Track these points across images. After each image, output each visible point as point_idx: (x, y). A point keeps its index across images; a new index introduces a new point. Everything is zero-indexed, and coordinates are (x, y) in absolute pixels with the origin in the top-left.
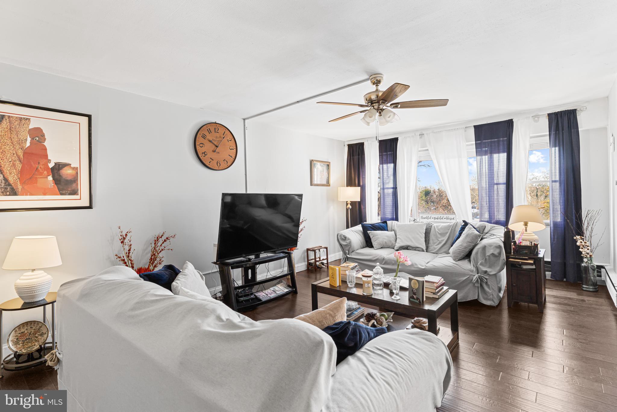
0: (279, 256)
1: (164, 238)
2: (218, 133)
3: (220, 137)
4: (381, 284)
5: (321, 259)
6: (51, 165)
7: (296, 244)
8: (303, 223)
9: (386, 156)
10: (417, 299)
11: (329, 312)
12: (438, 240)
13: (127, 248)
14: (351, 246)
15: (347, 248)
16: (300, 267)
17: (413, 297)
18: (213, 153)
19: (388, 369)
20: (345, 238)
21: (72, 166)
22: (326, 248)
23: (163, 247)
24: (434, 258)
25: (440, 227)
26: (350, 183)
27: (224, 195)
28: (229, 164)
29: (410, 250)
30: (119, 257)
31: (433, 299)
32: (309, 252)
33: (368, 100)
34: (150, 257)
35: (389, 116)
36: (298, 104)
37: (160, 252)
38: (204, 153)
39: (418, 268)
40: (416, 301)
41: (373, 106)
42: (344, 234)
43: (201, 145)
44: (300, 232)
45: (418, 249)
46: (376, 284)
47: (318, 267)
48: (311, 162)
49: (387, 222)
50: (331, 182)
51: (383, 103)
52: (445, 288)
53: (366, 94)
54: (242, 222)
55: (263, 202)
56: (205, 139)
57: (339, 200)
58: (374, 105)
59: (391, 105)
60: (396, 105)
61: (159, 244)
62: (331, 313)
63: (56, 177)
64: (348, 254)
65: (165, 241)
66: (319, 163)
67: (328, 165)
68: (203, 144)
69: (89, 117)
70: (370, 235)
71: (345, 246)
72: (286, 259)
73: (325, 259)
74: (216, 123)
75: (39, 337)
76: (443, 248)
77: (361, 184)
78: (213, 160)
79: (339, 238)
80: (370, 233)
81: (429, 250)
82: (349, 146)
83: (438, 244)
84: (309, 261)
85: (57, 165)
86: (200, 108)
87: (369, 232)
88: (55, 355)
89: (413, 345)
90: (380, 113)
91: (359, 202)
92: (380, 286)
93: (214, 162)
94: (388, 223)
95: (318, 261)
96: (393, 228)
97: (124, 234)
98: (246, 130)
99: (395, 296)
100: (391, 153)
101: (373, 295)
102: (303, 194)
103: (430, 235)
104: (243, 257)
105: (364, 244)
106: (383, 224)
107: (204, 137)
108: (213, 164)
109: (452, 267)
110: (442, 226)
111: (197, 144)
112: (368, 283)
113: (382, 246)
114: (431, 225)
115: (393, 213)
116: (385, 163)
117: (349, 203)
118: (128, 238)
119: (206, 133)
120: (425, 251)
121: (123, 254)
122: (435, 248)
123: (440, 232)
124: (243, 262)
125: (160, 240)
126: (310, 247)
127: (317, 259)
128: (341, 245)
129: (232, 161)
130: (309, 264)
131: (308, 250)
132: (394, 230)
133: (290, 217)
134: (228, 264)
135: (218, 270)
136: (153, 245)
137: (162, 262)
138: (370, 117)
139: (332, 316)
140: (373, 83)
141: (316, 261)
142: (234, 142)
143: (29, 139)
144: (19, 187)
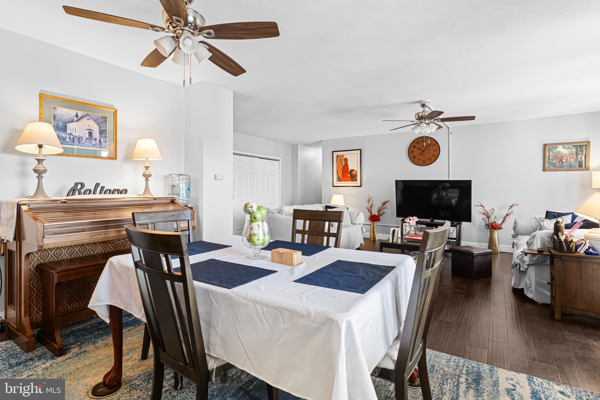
3: (426, 145)
6: (349, 171)
18: (420, 155)
21: (355, 170)
28: (433, 160)
63: (351, 175)
68: (413, 151)
69: (361, 150)
74: (423, 137)
97: (370, 198)
108: (420, 162)
111: (410, 152)
119: (417, 144)
142: (438, 146)
143: (344, 162)
144: (342, 179)
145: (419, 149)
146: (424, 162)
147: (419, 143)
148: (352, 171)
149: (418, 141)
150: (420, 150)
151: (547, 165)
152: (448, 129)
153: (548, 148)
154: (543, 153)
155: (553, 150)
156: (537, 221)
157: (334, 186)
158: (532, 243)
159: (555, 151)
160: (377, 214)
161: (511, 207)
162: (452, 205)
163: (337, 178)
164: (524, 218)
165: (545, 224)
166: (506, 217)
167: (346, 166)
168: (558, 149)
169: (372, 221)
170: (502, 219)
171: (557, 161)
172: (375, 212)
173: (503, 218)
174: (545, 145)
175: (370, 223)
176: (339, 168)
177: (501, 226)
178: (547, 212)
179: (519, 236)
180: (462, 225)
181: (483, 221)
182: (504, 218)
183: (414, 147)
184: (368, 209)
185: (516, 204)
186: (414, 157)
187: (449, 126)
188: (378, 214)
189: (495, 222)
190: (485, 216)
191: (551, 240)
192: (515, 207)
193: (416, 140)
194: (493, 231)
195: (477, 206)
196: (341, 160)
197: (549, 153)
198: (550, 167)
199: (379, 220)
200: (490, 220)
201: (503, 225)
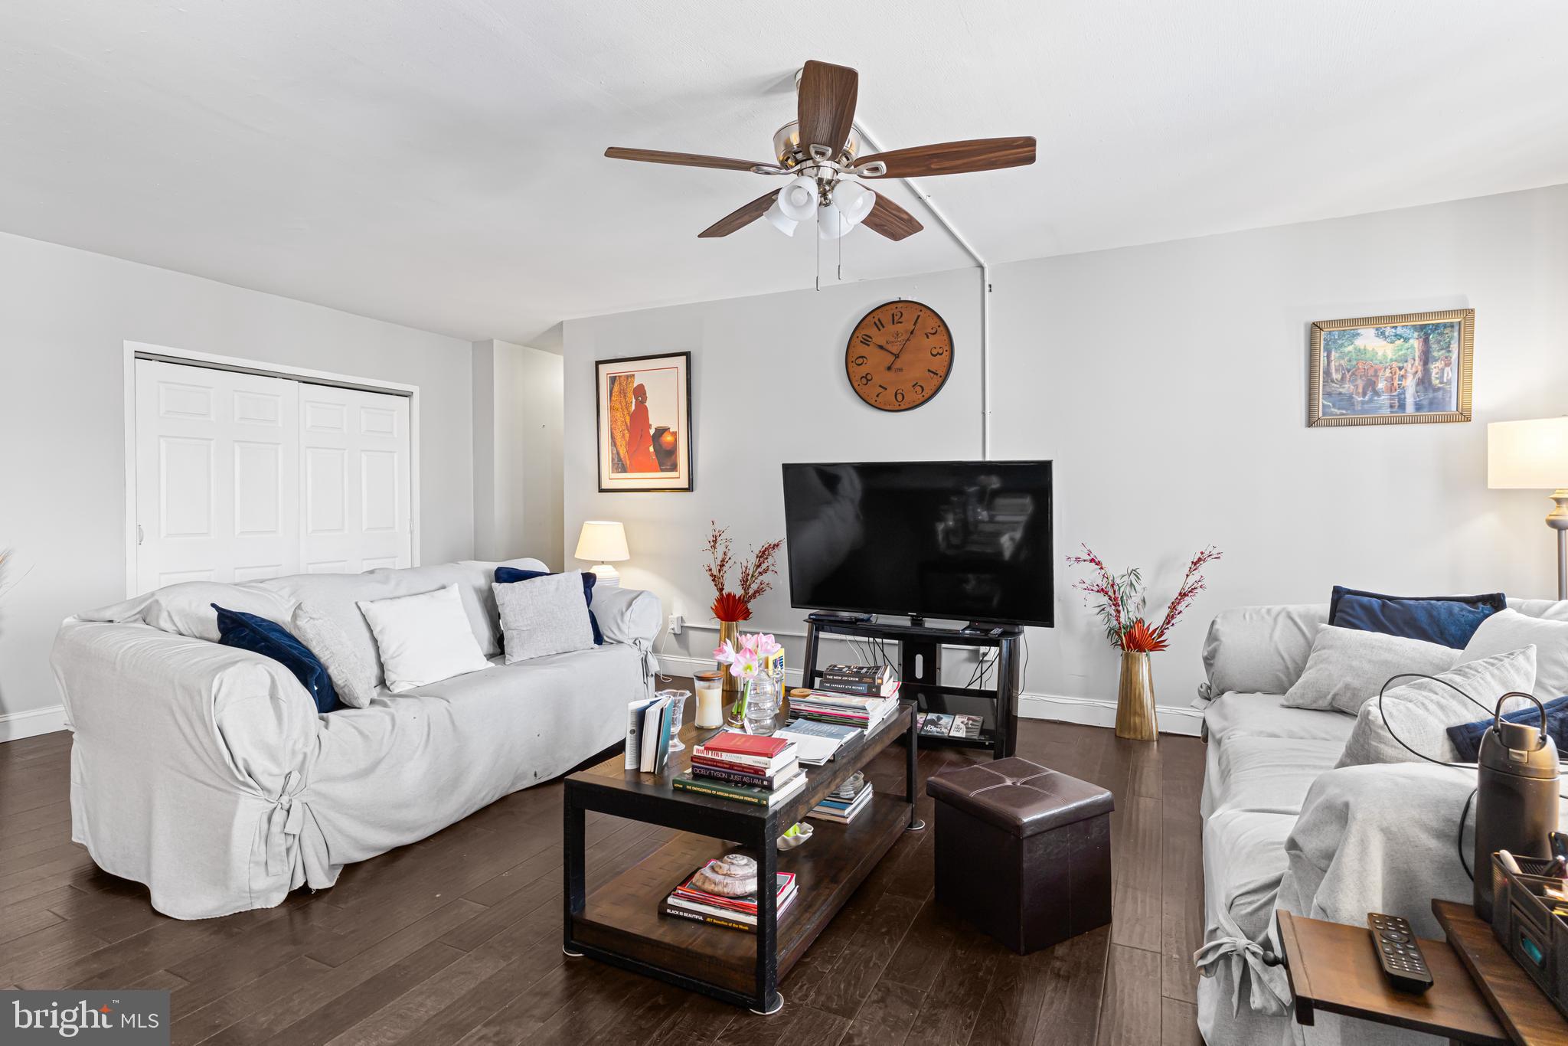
2: (901, 323)
3: (905, 331)
6: (652, 431)
18: (886, 372)
21: (671, 430)
28: (929, 391)
56: (868, 345)
63: (657, 447)
68: (862, 357)
69: (688, 355)
74: (900, 302)
85: (657, 431)
93: (890, 394)
97: (718, 532)
108: (888, 399)
111: (852, 359)
119: (873, 332)
129: (938, 384)
142: (946, 337)
143: (634, 401)
144: (628, 463)
145: (881, 347)
146: (900, 397)
147: (883, 327)
148: (660, 432)
149: (879, 320)
150: (886, 352)
151: (1321, 401)
152: (979, 270)
153: (1325, 340)
154: (1308, 355)
155: (1342, 345)
156: (1296, 630)
157: (601, 491)
158: (1329, 856)
159: (1351, 348)
160: (738, 592)
161: (1195, 564)
162: (1000, 553)
163: (613, 459)
164: (1247, 616)
165: (1391, 714)
166: (1179, 603)
167: (640, 415)
168: (1359, 342)
169: (722, 619)
170: (1165, 611)
171: (1357, 387)
172: (733, 587)
173: (1169, 604)
174: (1315, 327)
175: (716, 624)
176: (619, 423)
177: (1160, 636)
178: (1339, 594)
179: (1227, 696)
180: (1021, 637)
181: (1101, 617)
182: (1173, 607)
183: (866, 341)
184: (712, 575)
185: (1214, 552)
186: (868, 380)
187: (982, 260)
188: (743, 592)
189: (1140, 621)
190: (1107, 598)
191: (1453, 852)
192: (1210, 562)
193: (872, 316)
194: (1133, 657)
195: (1078, 560)
196: (623, 393)
197: (1328, 357)
198: (1333, 410)
199: (746, 615)
200: (1122, 614)
201: (1167, 635)
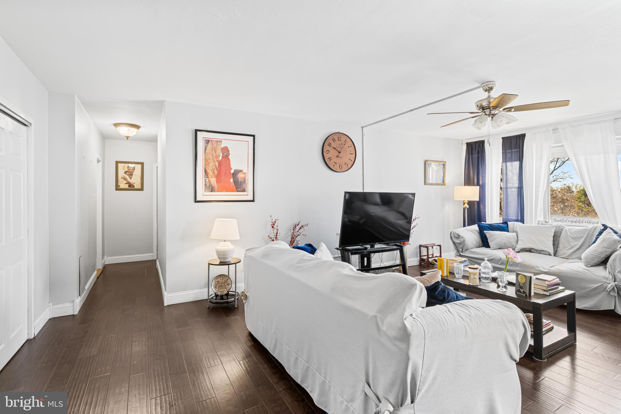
0: (392, 248)
1: (300, 226)
2: (341, 141)
3: (342, 144)
4: (489, 277)
5: (434, 256)
6: (232, 171)
7: (409, 239)
8: (416, 220)
9: (510, 154)
10: (524, 292)
11: (427, 278)
12: (570, 245)
13: (276, 232)
14: (464, 244)
15: (461, 246)
16: (412, 261)
17: (520, 291)
18: (336, 158)
19: (464, 312)
20: (458, 237)
22: (440, 246)
23: (299, 233)
24: (562, 263)
25: (572, 231)
26: (468, 182)
27: (346, 193)
28: (349, 166)
29: (534, 253)
30: (270, 238)
31: (543, 295)
32: (422, 248)
33: (479, 106)
34: (290, 240)
35: (501, 120)
36: (411, 112)
37: (297, 236)
38: (330, 158)
39: (539, 270)
40: (523, 295)
41: (485, 112)
42: (457, 233)
43: (328, 152)
44: (413, 228)
45: (544, 252)
46: (484, 277)
47: (431, 264)
48: (425, 162)
49: (508, 222)
50: (447, 181)
51: (494, 109)
52: (561, 288)
53: (477, 101)
54: (358, 217)
55: (378, 200)
56: (330, 147)
57: (455, 199)
58: (485, 110)
59: (504, 109)
60: (509, 109)
61: (297, 230)
62: (429, 279)
63: (235, 179)
64: (462, 252)
65: (301, 228)
66: (433, 163)
67: (444, 165)
68: (328, 151)
69: (254, 136)
70: (487, 235)
71: (459, 245)
72: (398, 251)
73: (438, 256)
74: (339, 133)
75: (227, 286)
76: (576, 253)
77: (481, 183)
78: (336, 164)
79: (452, 236)
80: (487, 232)
81: (558, 254)
82: (468, 144)
83: (570, 249)
84: (422, 257)
85: (236, 171)
86: (328, 122)
87: (485, 232)
88: (244, 293)
89: (491, 307)
90: (492, 117)
91: (478, 201)
92: (488, 280)
93: (338, 165)
94: (508, 224)
95: (430, 258)
96: (515, 230)
97: (274, 221)
98: (364, 137)
99: (501, 288)
100: (516, 150)
101: (479, 286)
102: (415, 193)
103: (560, 239)
104: (360, 246)
105: (480, 244)
106: (503, 225)
107: (330, 145)
108: (336, 168)
109: (581, 272)
110: (576, 229)
111: (324, 151)
112: (475, 274)
113: (501, 246)
114: (562, 228)
115: (518, 214)
116: (509, 161)
117: (466, 203)
118: (276, 224)
119: (332, 142)
120: (553, 255)
121: (273, 236)
122: (565, 253)
123: (572, 236)
124: (360, 249)
125: (297, 227)
126: (423, 243)
127: (430, 256)
128: (454, 243)
129: (352, 164)
130: (422, 260)
131: (420, 246)
132: (516, 232)
133: (403, 214)
134: (348, 251)
135: (340, 256)
136: (292, 231)
137: (298, 244)
138: (481, 123)
139: (429, 282)
140: (485, 91)
141: (428, 258)
142: (354, 148)
143: (221, 155)
144: (215, 186)
145: (334, 148)
146: (341, 167)
147: (335, 141)
149: (333, 138)
150: (336, 150)
157: (196, 201)
163: (205, 185)
167: (225, 162)
176: (210, 165)
186: (330, 160)
193: (330, 137)
